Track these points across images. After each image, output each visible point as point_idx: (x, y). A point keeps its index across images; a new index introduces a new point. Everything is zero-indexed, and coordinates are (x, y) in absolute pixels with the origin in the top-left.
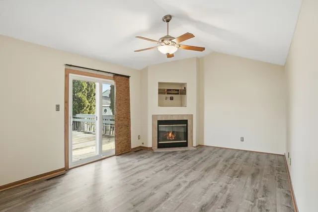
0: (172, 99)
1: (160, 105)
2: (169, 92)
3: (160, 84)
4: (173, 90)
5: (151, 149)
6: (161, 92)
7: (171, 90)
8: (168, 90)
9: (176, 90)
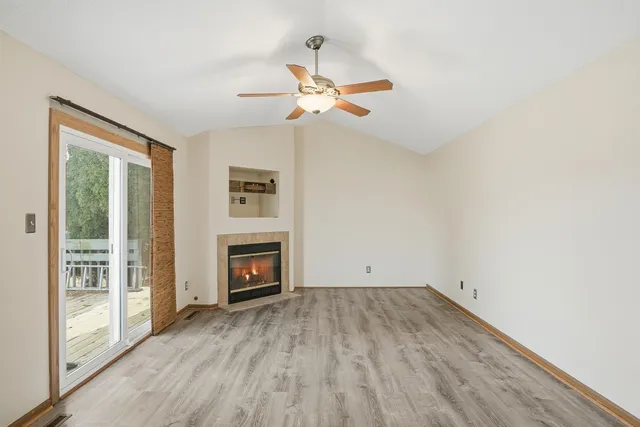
0: (243, 201)
1: (232, 214)
2: (247, 187)
3: (232, 170)
4: (255, 184)
5: (215, 308)
6: (234, 187)
7: (251, 183)
8: (246, 183)
9: (260, 184)
